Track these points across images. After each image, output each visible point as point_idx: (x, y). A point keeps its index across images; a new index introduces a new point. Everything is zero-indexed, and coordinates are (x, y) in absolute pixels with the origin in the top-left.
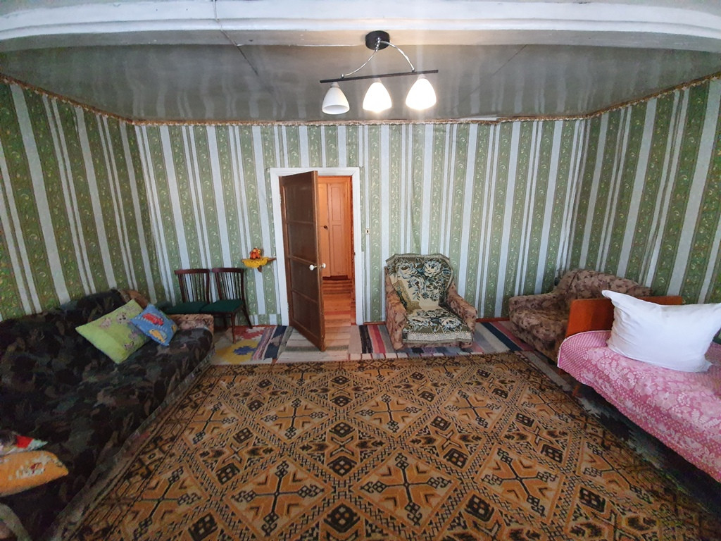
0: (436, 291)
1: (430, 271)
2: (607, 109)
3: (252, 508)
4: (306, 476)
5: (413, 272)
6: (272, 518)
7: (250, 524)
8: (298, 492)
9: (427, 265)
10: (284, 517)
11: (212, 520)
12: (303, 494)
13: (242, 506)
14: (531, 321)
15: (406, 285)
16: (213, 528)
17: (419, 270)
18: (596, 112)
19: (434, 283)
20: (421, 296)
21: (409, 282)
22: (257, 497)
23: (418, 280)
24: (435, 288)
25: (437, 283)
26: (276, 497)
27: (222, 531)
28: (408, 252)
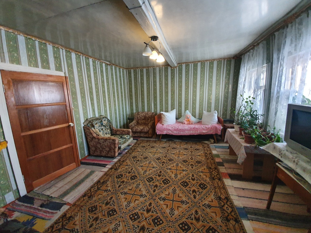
0: (109, 130)
1: (105, 123)
2: (133, 68)
3: (178, 209)
4: (168, 191)
5: (99, 125)
6: (182, 202)
7: (184, 209)
8: (174, 194)
9: (103, 120)
10: (183, 198)
11: (182, 224)
12: (175, 193)
13: (176, 212)
14: (141, 128)
15: (98, 131)
16: (185, 222)
17: (101, 123)
18: (129, 69)
19: (107, 127)
20: (105, 134)
21: (99, 130)
22: (173, 207)
23: (102, 127)
24: (108, 129)
25: (108, 127)
26: (174, 201)
27: (186, 219)
28: (91, 117)
